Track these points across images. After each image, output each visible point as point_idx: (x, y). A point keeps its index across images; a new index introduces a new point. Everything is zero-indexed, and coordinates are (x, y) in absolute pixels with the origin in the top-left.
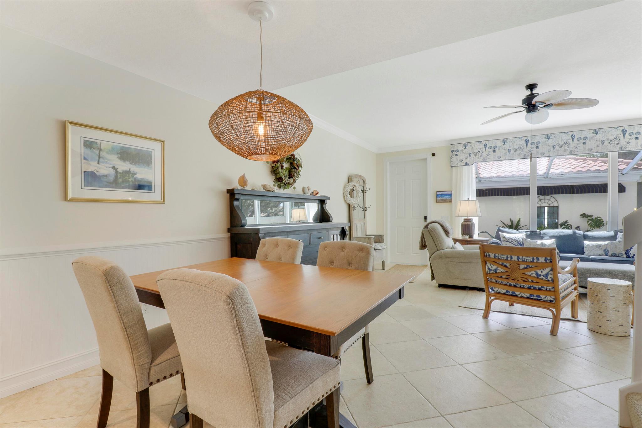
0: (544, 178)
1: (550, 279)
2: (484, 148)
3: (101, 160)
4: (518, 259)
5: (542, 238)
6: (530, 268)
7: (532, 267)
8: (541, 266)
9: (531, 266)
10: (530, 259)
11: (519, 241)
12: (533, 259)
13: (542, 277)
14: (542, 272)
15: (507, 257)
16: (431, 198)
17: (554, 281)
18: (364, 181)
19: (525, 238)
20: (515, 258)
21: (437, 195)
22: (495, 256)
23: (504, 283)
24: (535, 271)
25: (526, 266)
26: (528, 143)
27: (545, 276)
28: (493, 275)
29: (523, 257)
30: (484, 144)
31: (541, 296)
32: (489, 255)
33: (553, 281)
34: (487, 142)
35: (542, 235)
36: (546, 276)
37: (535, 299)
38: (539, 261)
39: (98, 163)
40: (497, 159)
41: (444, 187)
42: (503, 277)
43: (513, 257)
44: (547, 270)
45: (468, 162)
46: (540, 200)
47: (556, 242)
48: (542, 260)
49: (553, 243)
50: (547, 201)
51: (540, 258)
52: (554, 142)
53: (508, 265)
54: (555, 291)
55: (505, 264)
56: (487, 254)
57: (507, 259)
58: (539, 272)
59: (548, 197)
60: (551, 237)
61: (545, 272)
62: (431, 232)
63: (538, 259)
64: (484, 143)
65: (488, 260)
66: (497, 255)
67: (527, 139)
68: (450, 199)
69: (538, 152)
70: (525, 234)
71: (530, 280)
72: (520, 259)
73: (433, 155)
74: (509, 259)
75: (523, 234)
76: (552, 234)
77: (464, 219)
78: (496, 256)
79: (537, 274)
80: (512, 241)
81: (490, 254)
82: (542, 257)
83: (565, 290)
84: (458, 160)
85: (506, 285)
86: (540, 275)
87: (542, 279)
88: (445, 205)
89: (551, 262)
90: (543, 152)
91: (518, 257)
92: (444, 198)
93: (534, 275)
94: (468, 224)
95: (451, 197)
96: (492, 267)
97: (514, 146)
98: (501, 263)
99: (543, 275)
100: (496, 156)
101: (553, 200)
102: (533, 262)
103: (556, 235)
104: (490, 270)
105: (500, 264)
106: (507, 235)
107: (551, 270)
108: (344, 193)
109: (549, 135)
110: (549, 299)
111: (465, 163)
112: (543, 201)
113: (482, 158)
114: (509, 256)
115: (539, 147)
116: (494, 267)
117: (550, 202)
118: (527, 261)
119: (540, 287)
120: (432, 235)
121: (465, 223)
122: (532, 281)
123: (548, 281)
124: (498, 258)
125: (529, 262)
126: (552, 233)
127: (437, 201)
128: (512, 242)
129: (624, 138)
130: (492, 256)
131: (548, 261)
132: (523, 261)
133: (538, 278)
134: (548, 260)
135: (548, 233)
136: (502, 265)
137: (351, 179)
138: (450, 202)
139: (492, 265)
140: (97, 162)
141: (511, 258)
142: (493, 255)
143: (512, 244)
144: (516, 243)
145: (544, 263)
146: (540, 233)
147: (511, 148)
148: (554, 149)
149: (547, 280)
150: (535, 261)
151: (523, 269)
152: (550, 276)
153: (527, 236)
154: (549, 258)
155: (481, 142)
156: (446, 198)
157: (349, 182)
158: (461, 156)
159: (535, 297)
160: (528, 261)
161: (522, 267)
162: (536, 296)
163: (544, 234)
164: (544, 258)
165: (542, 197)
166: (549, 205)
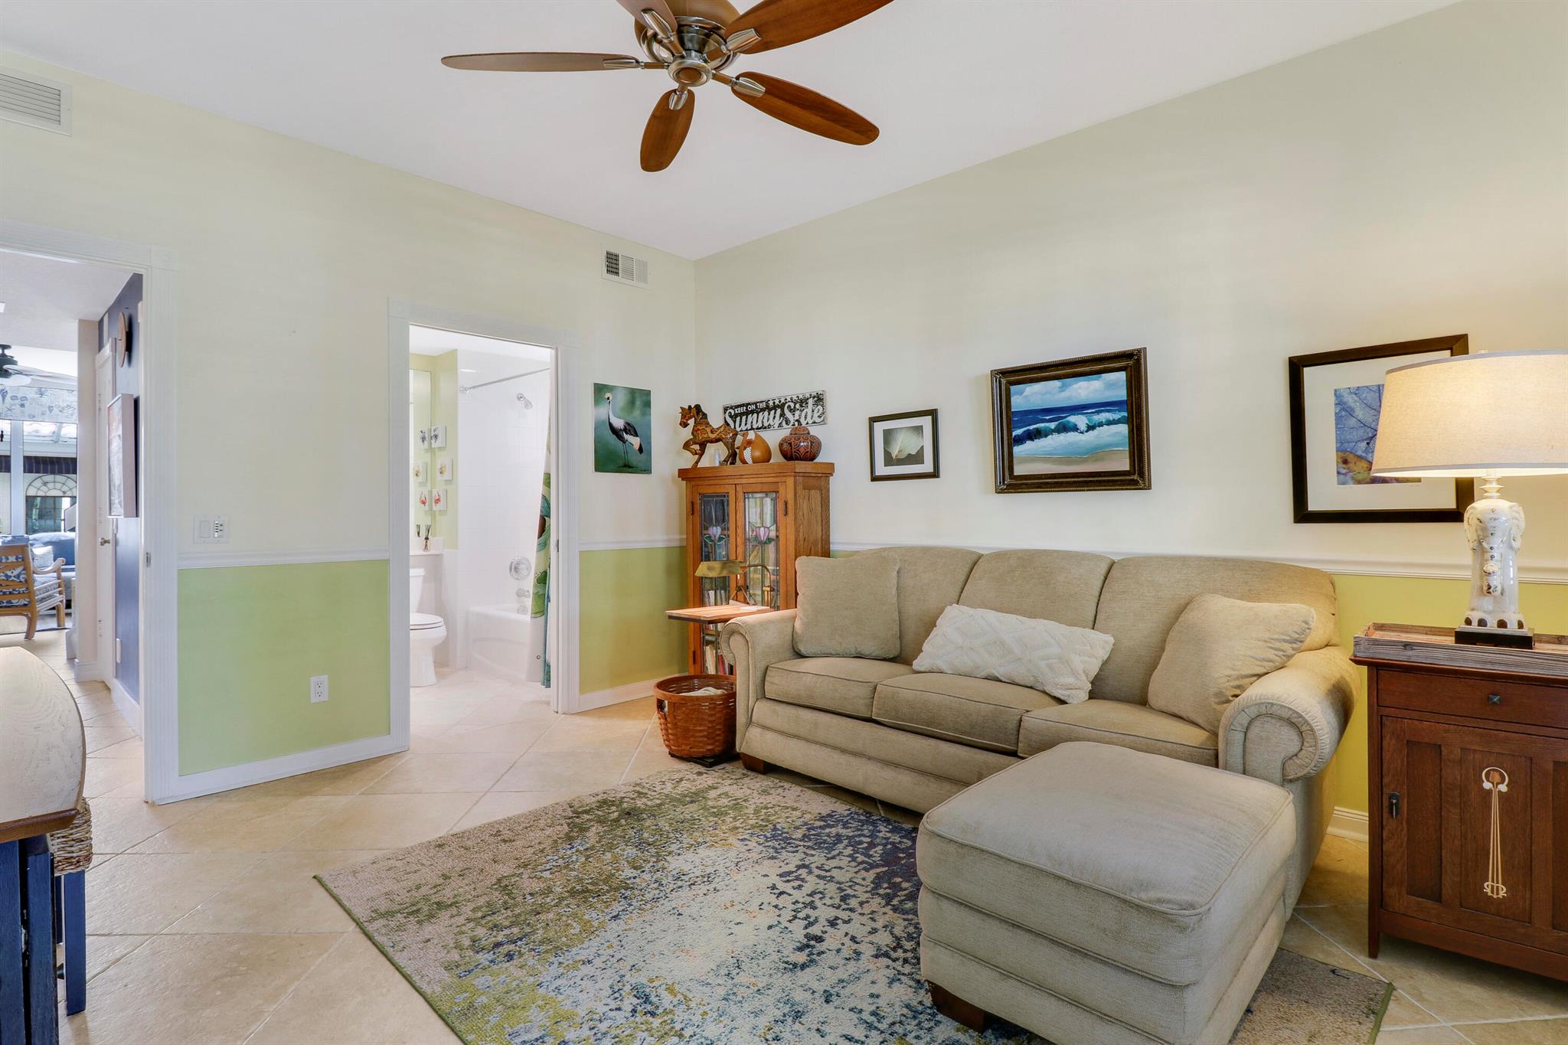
1: (23, 580)
8: (13, 567)
13: (13, 578)
14: (12, 572)
17: (28, 582)
27: (16, 576)
31: (13, 601)
33: (26, 581)
36: (18, 576)
37: (6, 607)
38: (8, 561)
44: (19, 570)
46: (45, 484)
48: (12, 559)
50: (58, 486)
51: (10, 557)
54: (29, 592)
58: (9, 573)
59: (60, 478)
61: (16, 572)
63: (8, 559)
69: (23, 413)
79: (6, 575)
82: (12, 555)
83: (44, 593)
86: (11, 576)
87: (13, 581)
89: (23, 560)
90: (36, 414)
99: (14, 576)
101: (71, 483)
107: (23, 570)
110: (22, 603)
112: (51, 485)
115: (26, 406)
117: (65, 488)
119: (11, 590)
123: (21, 582)
131: (20, 560)
133: (7, 580)
134: (20, 558)
145: (15, 562)
149: (19, 581)
152: (21, 577)
154: (21, 556)
159: (5, 604)
162: (7, 603)
164: (15, 557)
165: (49, 478)
166: (64, 492)
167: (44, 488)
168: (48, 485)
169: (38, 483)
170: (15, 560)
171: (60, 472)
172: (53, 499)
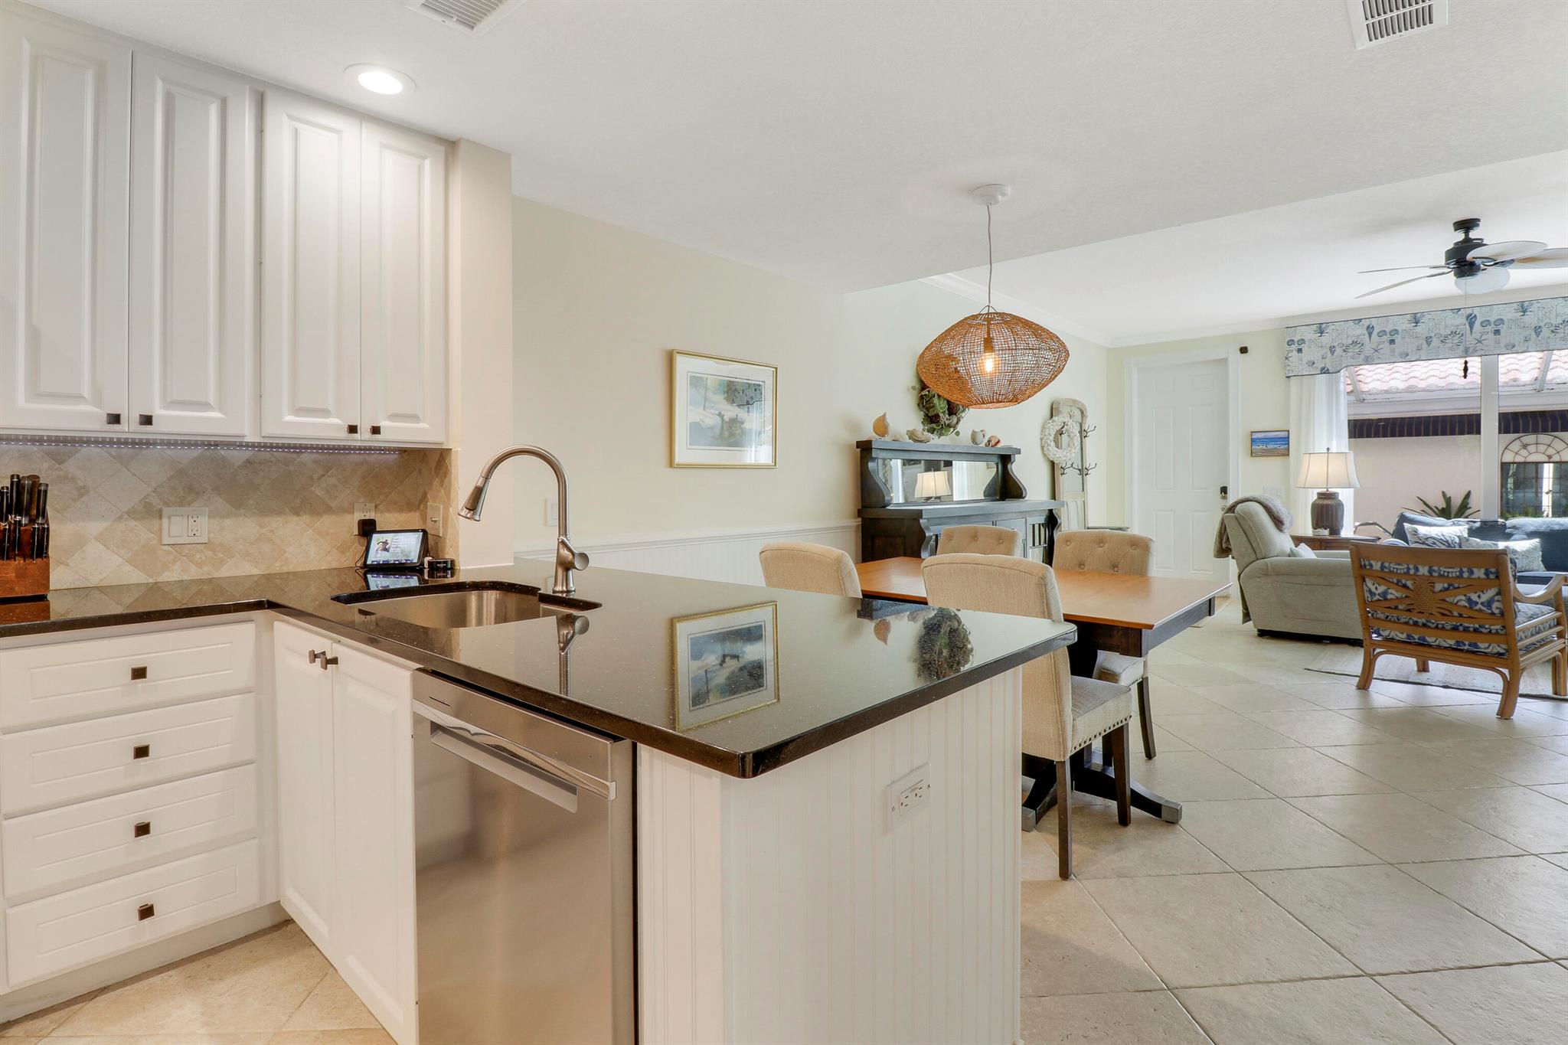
0: (1534, 392)
1: (1497, 611)
2: (1367, 334)
3: (707, 404)
4: (1431, 571)
5: (1508, 537)
6: (1455, 588)
7: (1458, 588)
8: (1480, 586)
9: (1456, 585)
10: (1454, 572)
12: (1461, 572)
13: (1479, 606)
14: (1479, 597)
15: (1408, 569)
16: (1237, 447)
17: (1506, 616)
18: (1082, 413)
19: (1466, 535)
20: (1424, 570)
21: (1253, 441)
22: (1383, 567)
23: (1402, 620)
24: (1465, 595)
25: (1446, 585)
26: (1474, 322)
27: (1486, 604)
28: (1378, 604)
29: (1441, 569)
30: (1366, 326)
31: (1479, 644)
32: (1371, 566)
33: (1502, 614)
34: (1374, 322)
35: (1508, 531)
36: (1489, 604)
37: (1468, 651)
38: (1473, 577)
39: (704, 410)
40: (1399, 358)
41: (1270, 422)
42: (1400, 607)
43: (1420, 567)
44: (1490, 593)
45: (1328, 366)
46: (1525, 446)
47: (1541, 547)
48: (1479, 573)
49: (1535, 549)
50: (1542, 448)
51: (1475, 570)
52: (1539, 319)
53: (1409, 584)
54: (1507, 633)
55: (1404, 581)
56: (1367, 563)
57: (1407, 573)
58: (1474, 597)
59: (1544, 438)
60: (1531, 535)
61: (1485, 597)
62: (1241, 521)
63: (1471, 572)
64: (1366, 323)
65: (1368, 576)
66: (1386, 564)
67: (1471, 315)
68: (1285, 449)
69: (1498, 342)
70: (1467, 526)
71: (1456, 614)
72: (1434, 571)
73: (1244, 350)
74: (1412, 572)
75: (1461, 528)
76: (1532, 529)
77: (1319, 494)
78: (1385, 567)
79: (1469, 600)
80: (1433, 544)
81: (1373, 562)
82: (1479, 567)
83: (1532, 635)
84: (1304, 362)
85: (1407, 623)
86: (1477, 603)
87: (1480, 610)
88: (1273, 464)
89: (1497, 577)
90: (1512, 342)
91: (1430, 567)
92: (1270, 447)
93: (1464, 603)
94: (1327, 505)
95: (1285, 444)
96: (1376, 588)
97: (1440, 330)
98: (1395, 581)
99: (1482, 604)
100: (1397, 351)
102: (1461, 576)
103: (1542, 529)
104: (1372, 594)
105: (1393, 583)
106: (1422, 530)
107: (1499, 593)
108: (1041, 439)
109: (1527, 303)
110: (1495, 651)
111: (1320, 368)
112: (1532, 448)
113: (1362, 357)
114: (1411, 566)
115: (1502, 331)
116: (1381, 589)
117: (1550, 451)
118: (1448, 576)
119: (1477, 626)
120: (1245, 527)
121: (1321, 502)
122: (1461, 616)
123: (1493, 614)
124: (1390, 571)
125: (1453, 577)
126: (1533, 525)
127: (1252, 454)
130: (1377, 566)
131: (1492, 576)
132: (1441, 576)
133: (1471, 608)
134: (1492, 573)
135: (1523, 526)
136: (1397, 584)
137: (1058, 408)
138: (1284, 455)
139: (1376, 585)
140: (702, 408)
141: (1417, 569)
142: (1379, 564)
144: (1443, 546)
145: (1484, 579)
146: (1504, 526)
147: (1432, 335)
148: (1538, 336)
149: (1490, 612)
150: (1466, 575)
151: (1441, 591)
152: (1495, 605)
153: (1472, 532)
154: (1493, 570)
155: (1360, 320)
156: (1276, 446)
157: (1052, 416)
158: (1310, 353)
159: (1466, 647)
160: (1450, 575)
161: (1439, 587)
162: (1469, 645)
163: (1514, 527)
164: (1483, 571)
165: (1530, 438)
166: (1550, 457)
167: (1524, 452)
168: (1528, 447)
170: (1483, 576)
171: (1545, 430)
172: (1533, 466)
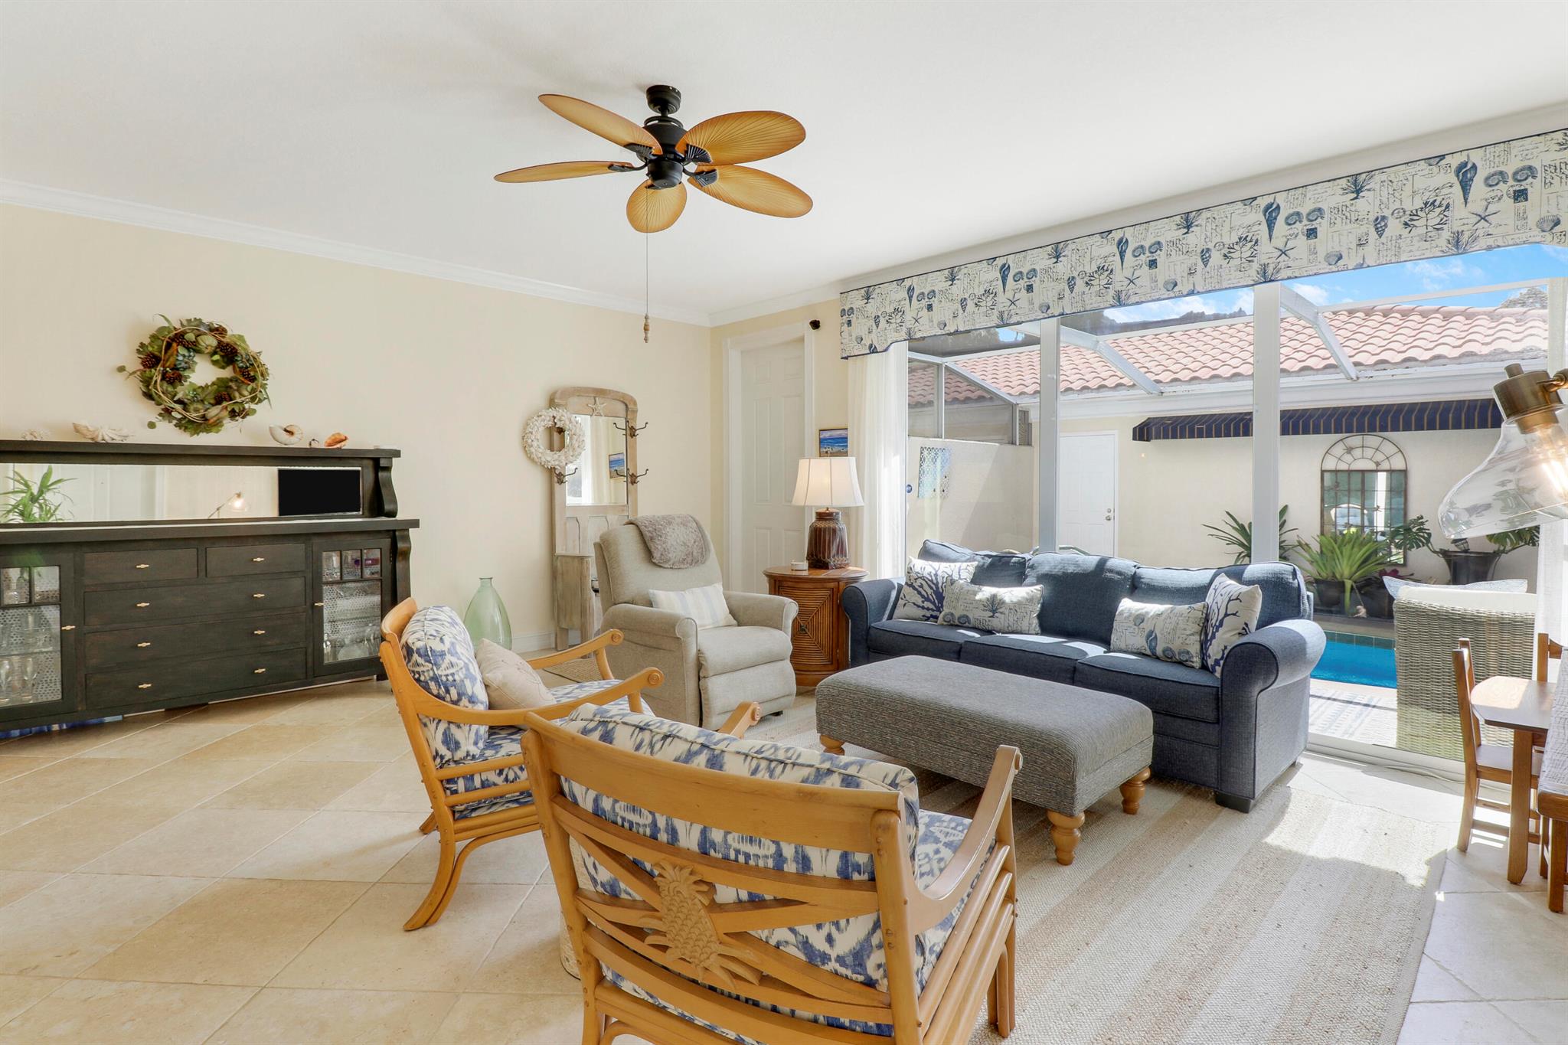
2: (908, 299)
11: (940, 585)
19: (967, 579)
21: (821, 439)
26: (1007, 276)
30: (907, 288)
40: (937, 329)
41: (833, 421)
45: (875, 344)
46: (1349, 450)
47: (1046, 596)
49: (1037, 599)
52: (1072, 267)
60: (1040, 578)
67: (1005, 265)
68: (845, 447)
69: (1031, 302)
70: (978, 563)
73: (815, 325)
76: (1044, 569)
80: (921, 586)
84: (855, 338)
90: (1046, 301)
92: (834, 445)
95: (845, 442)
97: (974, 289)
106: (917, 567)
111: (868, 346)
112: (1357, 453)
115: (1034, 287)
127: (820, 454)
128: (920, 589)
129: (1270, 236)
138: (845, 454)
143: (919, 593)
144: (930, 591)
148: (1072, 291)
153: (977, 574)
156: (837, 445)
165: (1355, 440)
166: (1378, 464)
167: (1348, 458)
168: (1353, 451)
169: (1339, 450)
